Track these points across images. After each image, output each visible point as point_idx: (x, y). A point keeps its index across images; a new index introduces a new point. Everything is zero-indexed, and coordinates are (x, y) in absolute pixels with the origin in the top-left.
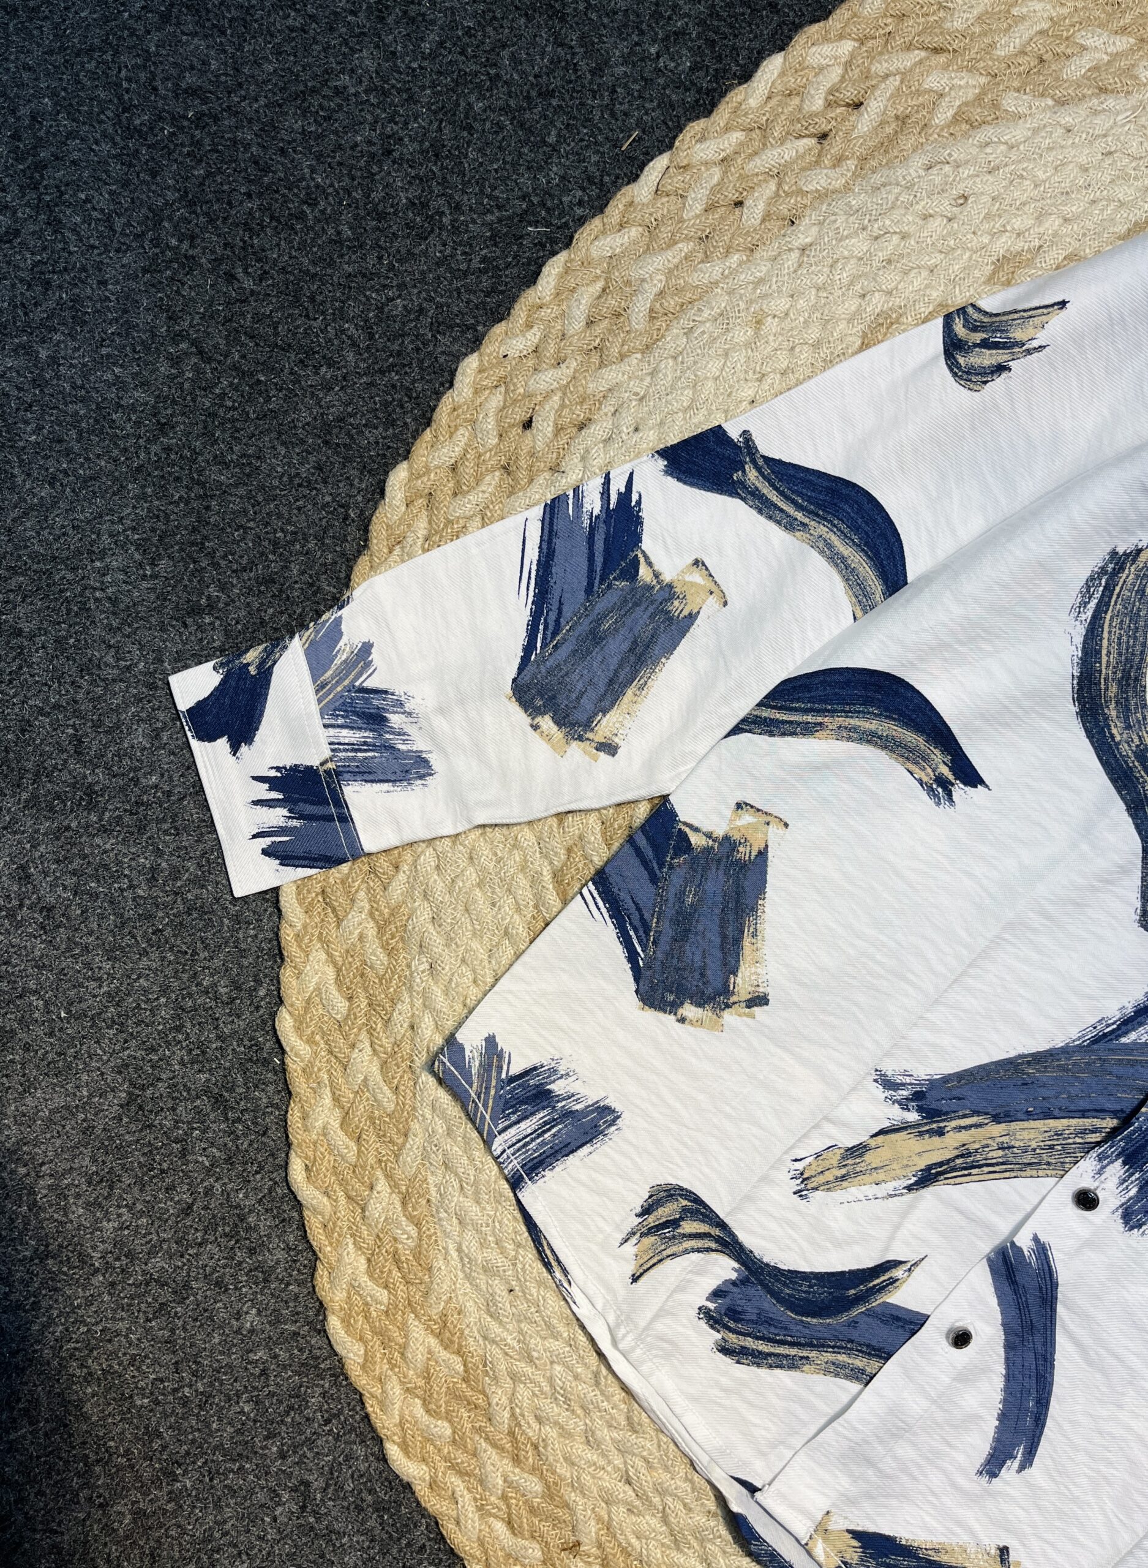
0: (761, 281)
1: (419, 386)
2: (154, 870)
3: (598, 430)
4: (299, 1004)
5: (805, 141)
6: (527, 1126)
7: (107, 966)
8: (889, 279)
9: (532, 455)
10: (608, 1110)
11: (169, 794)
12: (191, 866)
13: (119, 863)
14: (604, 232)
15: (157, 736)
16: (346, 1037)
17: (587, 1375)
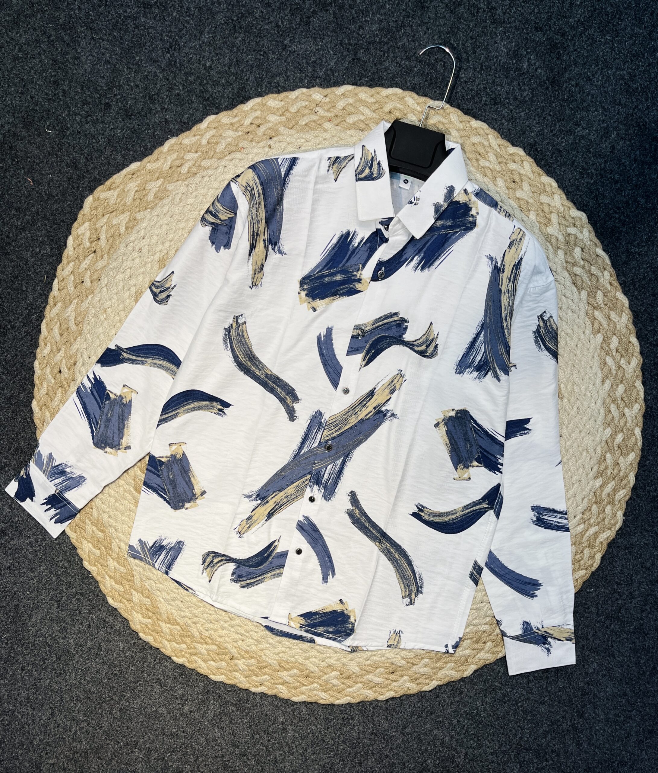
0: (100, 300)
1: (27, 376)
2: (30, 542)
3: (79, 364)
4: (87, 557)
5: (91, 256)
6: (162, 557)
7: (32, 574)
8: (133, 282)
9: (66, 379)
10: (180, 542)
11: (23, 521)
12: (40, 537)
13: (20, 546)
14: (51, 309)
15: (11, 507)
16: (104, 559)
17: (213, 612)
